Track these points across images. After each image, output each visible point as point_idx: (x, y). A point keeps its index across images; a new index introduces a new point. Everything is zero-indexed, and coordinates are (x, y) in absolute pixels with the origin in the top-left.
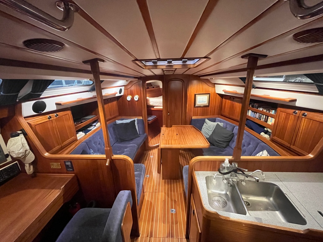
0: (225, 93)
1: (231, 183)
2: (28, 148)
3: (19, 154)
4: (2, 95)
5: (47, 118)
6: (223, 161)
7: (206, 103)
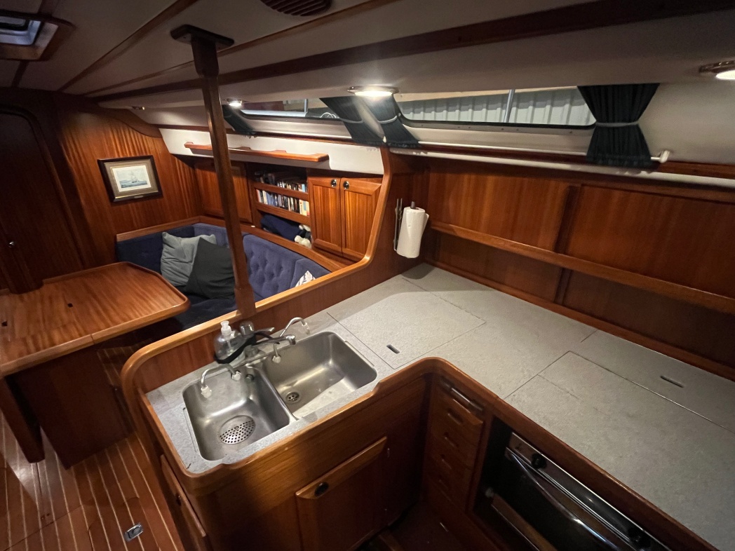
0: (193, 152)
1: (251, 372)
6: (217, 331)
7: (149, 186)
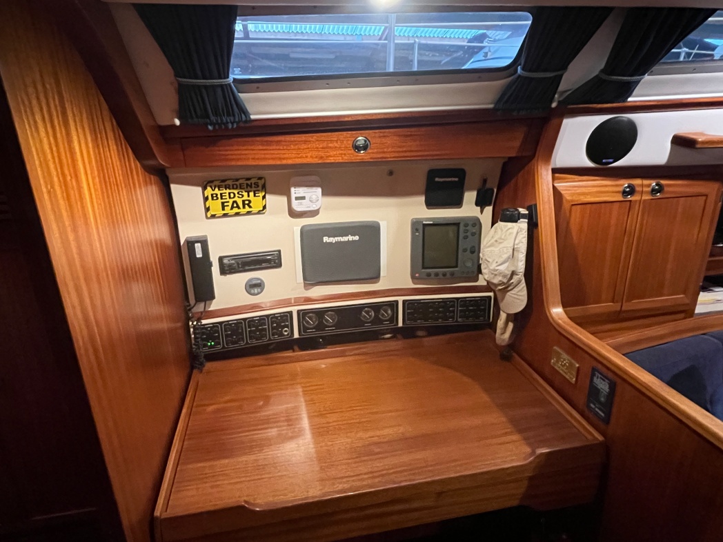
2: (521, 266)
3: (495, 273)
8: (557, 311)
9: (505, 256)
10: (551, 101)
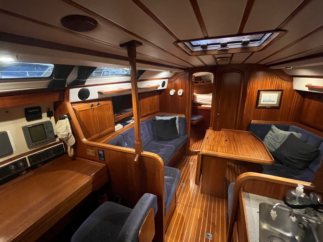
0: (309, 89)
2: (70, 131)
3: (63, 135)
4: (54, 80)
5: (90, 105)
7: (275, 103)
8: (84, 140)
9: (64, 130)
10: (65, 85)
